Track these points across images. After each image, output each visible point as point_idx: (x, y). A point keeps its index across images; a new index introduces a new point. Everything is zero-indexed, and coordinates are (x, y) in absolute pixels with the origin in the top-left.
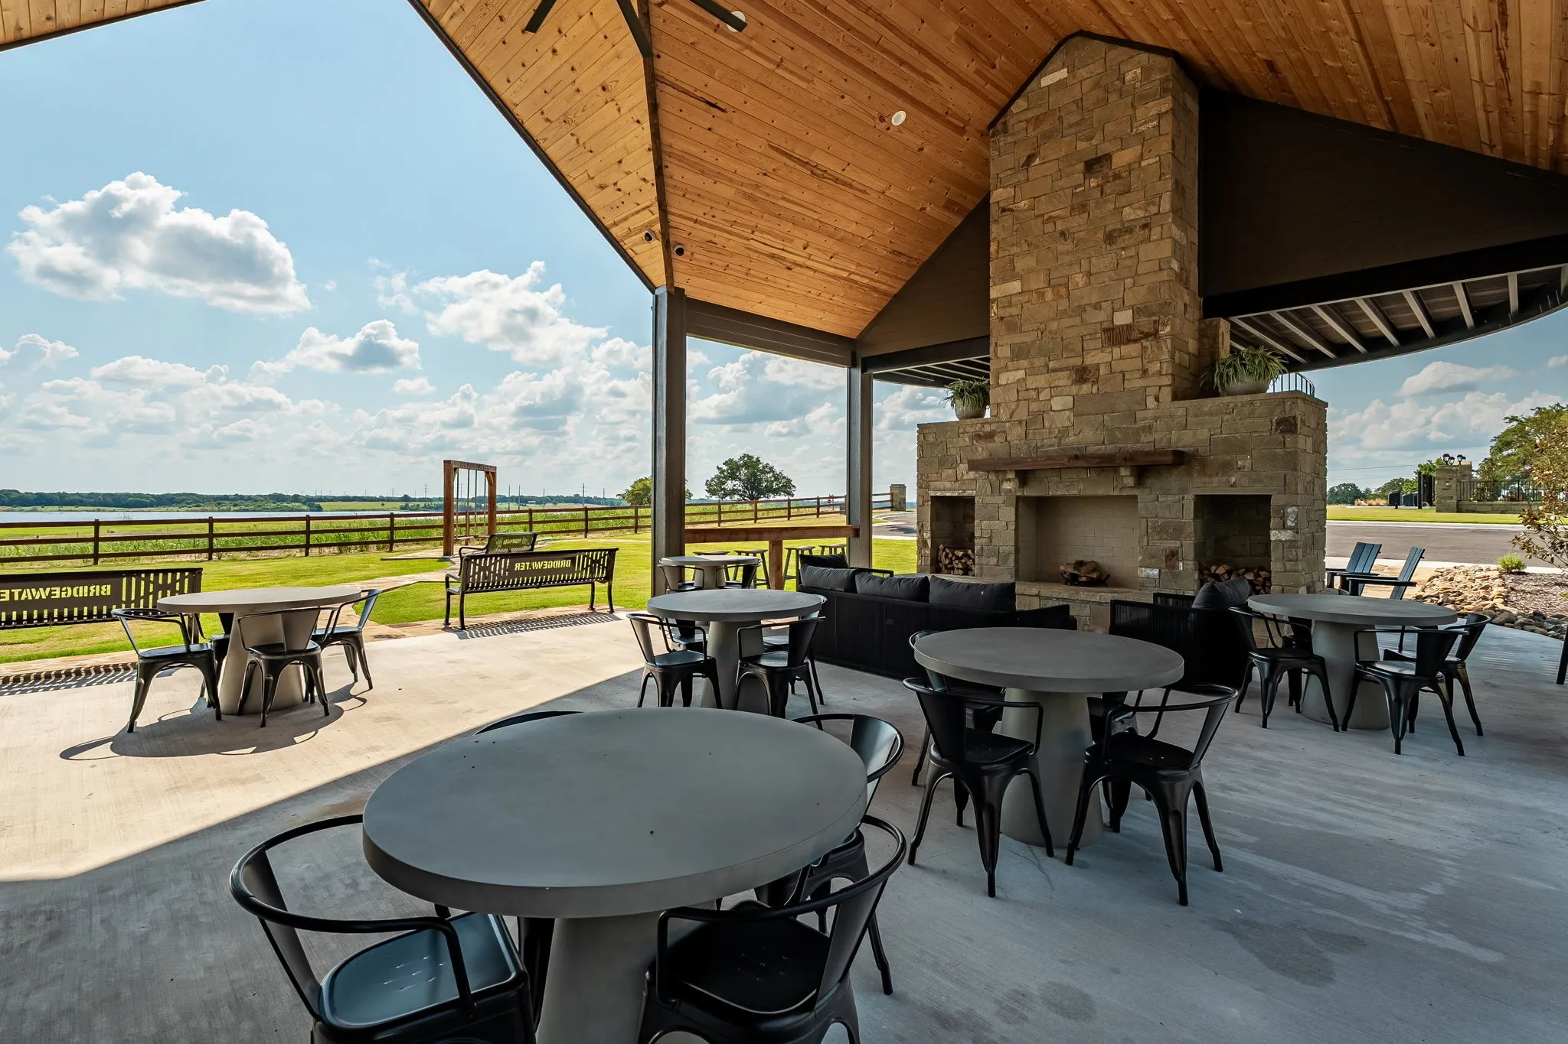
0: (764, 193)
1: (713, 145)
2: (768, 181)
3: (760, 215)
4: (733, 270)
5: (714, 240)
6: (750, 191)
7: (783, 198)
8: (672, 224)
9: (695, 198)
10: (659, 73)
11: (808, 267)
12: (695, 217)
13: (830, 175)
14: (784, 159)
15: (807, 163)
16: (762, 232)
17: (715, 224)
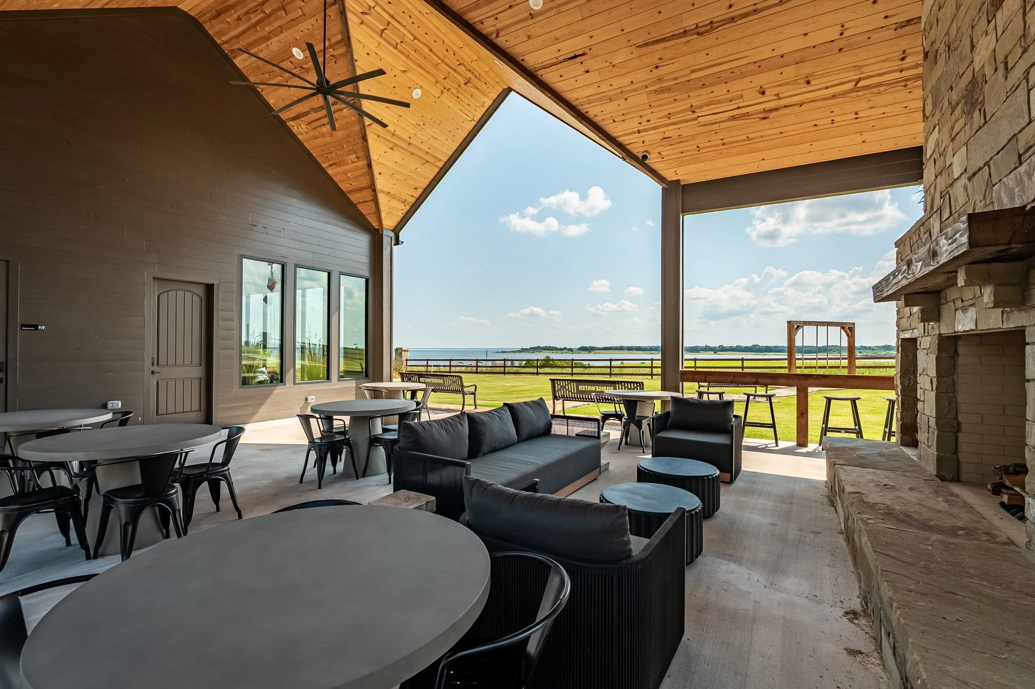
0: (670, 80)
1: (599, 80)
2: (662, 71)
3: (686, 95)
4: (705, 148)
5: (666, 135)
6: (658, 86)
7: (693, 72)
8: (625, 143)
9: (623, 118)
10: (531, 68)
11: (786, 106)
12: (636, 130)
13: (719, 22)
14: (661, 45)
15: (685, 31)
16: (701, 107)
17: (655, 125)
